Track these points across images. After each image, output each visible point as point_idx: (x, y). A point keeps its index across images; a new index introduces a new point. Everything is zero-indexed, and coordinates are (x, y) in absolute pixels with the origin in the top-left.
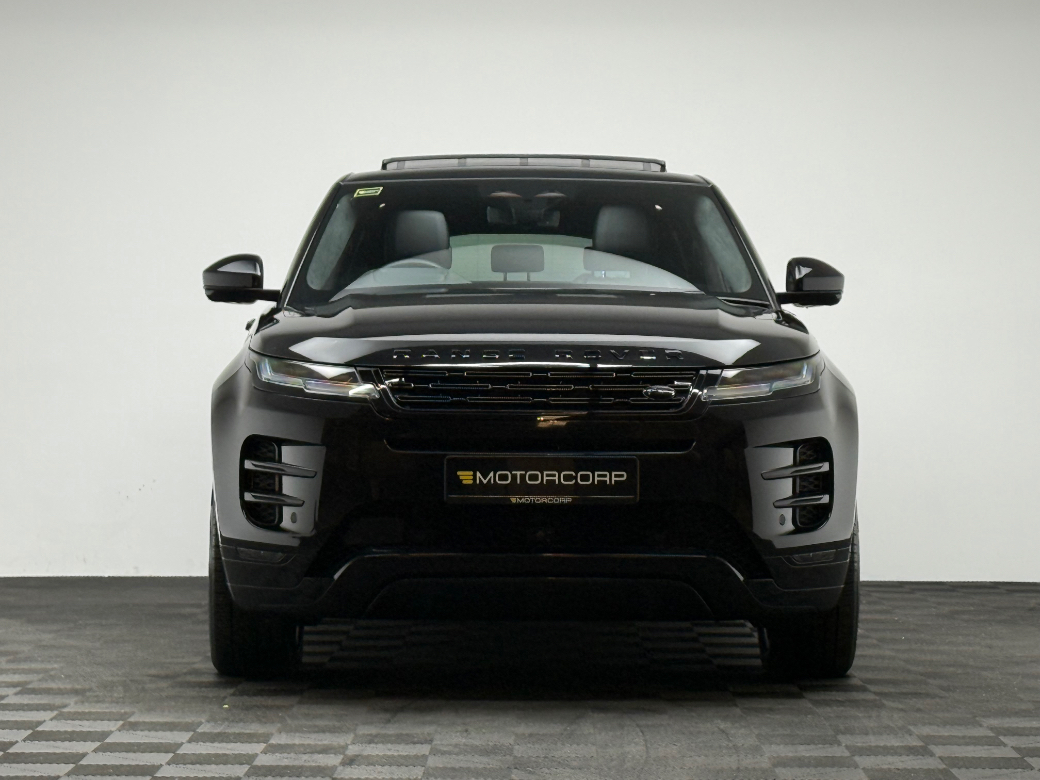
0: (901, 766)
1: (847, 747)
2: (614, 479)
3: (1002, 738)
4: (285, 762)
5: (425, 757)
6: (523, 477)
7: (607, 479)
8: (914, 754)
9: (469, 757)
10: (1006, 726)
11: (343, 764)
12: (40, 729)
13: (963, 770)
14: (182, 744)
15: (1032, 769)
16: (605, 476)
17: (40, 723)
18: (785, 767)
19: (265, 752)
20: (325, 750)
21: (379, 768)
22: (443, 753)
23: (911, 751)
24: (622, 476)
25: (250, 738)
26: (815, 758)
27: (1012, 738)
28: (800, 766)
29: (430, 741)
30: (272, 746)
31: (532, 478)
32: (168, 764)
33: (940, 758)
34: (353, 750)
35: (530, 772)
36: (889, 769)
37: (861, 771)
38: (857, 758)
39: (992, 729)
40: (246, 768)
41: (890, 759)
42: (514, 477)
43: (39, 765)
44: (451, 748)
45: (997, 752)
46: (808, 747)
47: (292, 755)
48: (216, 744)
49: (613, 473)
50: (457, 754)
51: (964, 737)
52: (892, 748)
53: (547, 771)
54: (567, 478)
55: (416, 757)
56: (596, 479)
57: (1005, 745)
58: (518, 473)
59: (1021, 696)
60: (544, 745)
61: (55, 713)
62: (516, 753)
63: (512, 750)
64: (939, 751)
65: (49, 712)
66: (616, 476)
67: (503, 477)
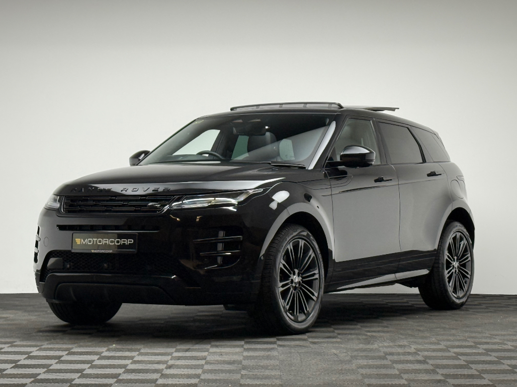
0: (414, 368)
1: (390, 360)
2: (128, 242)
3: (459, 357)
4: (140, 368)
5: (203, 365)
6: (96, 241)
7: (126, 242)
8: (420, 363)
9: (223, 365)
10: (461, 352)
11: (166, 368)
12: (31, 354)
13: (441, 369)
14: (95, 360)
15: (472, 369)
16: (125, 241)
17: (31, 352)
18: (362, 368)
19: (132, 363)
20: (159, 363)
21: (182, 370)
22: (211, 363)
23: (419, 362)
24: (131, 241)
25: (125, 358)
26: (376, 365)
27: (464, 357)
28: (369, 368)
29: (205, 359)
30: (135, 361)
31: (100, 242)
32: (89, 368)
33: (431, 364)
34: (171, 363)
35: (250, 371)
36: (409, 369)
37: (396, 370)
38: (395, 365)
39: (455, 353)
40: (123, 370)
41: (409, 365)
42: (93, 241)
43: (31, 369)
44: (214, 362)
45: (456, 362)
46: (373, 360)
47: (144, 365)
48: (110, 360)
49: (128, 240)
50: (217, 364)
51: (442, 356)
52: (410, 361)
53: (257, 371)
54: (112, 242)
55: (199, 365)
56: (122, 242)
57: (460, 359)
58: (95, 239)
59: (469, 340)
60: (256, 360)
61: (38, 348)
62: (243, 363)
63: (241, 362)
64: (431, 362)
65: (35, 348)
66: (130, 241)
67: (90, 241)
